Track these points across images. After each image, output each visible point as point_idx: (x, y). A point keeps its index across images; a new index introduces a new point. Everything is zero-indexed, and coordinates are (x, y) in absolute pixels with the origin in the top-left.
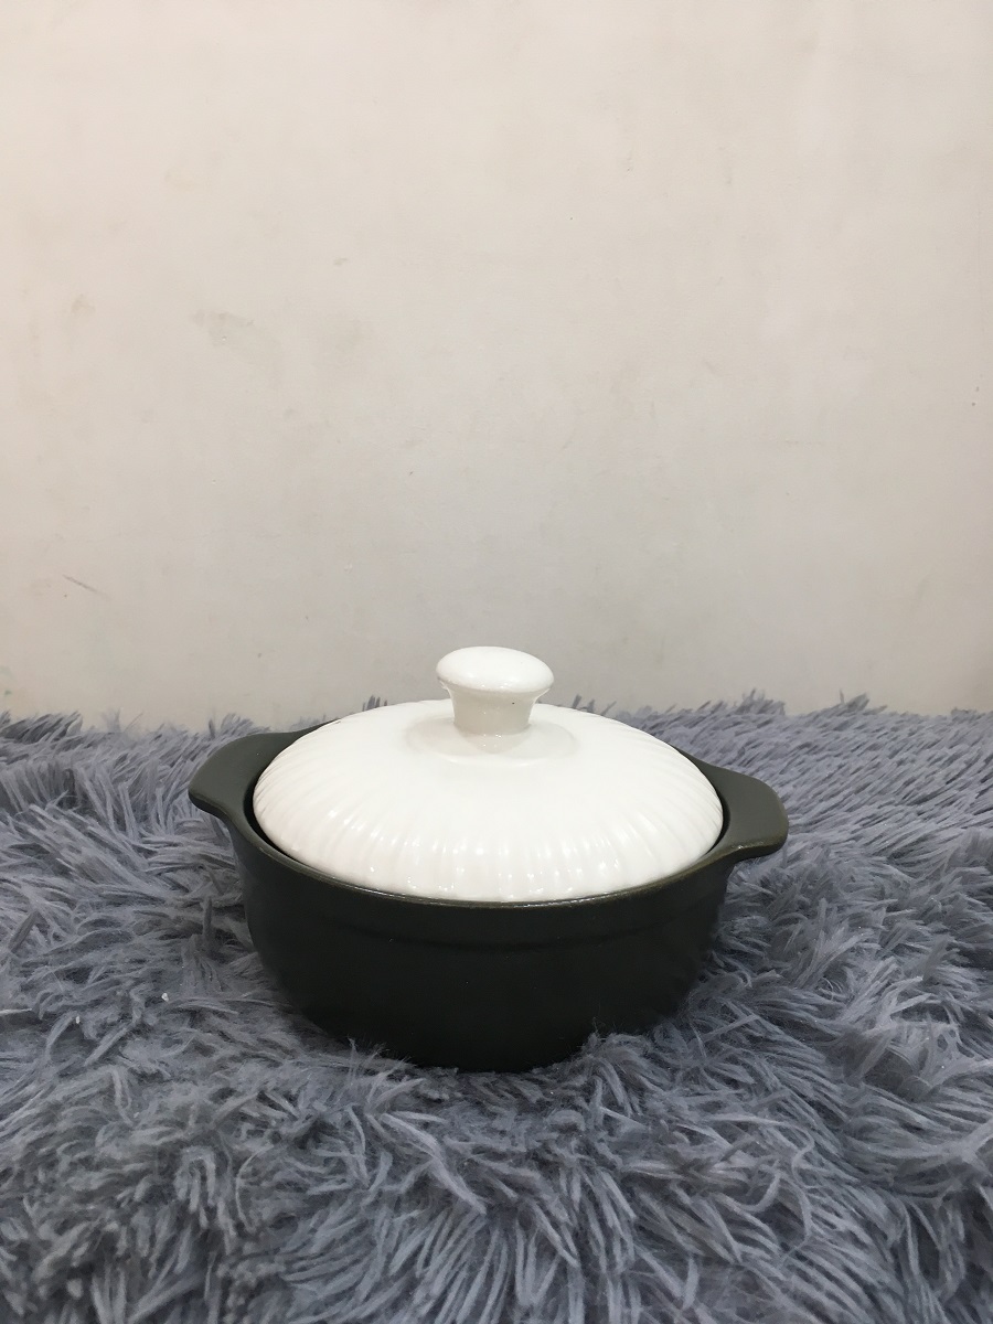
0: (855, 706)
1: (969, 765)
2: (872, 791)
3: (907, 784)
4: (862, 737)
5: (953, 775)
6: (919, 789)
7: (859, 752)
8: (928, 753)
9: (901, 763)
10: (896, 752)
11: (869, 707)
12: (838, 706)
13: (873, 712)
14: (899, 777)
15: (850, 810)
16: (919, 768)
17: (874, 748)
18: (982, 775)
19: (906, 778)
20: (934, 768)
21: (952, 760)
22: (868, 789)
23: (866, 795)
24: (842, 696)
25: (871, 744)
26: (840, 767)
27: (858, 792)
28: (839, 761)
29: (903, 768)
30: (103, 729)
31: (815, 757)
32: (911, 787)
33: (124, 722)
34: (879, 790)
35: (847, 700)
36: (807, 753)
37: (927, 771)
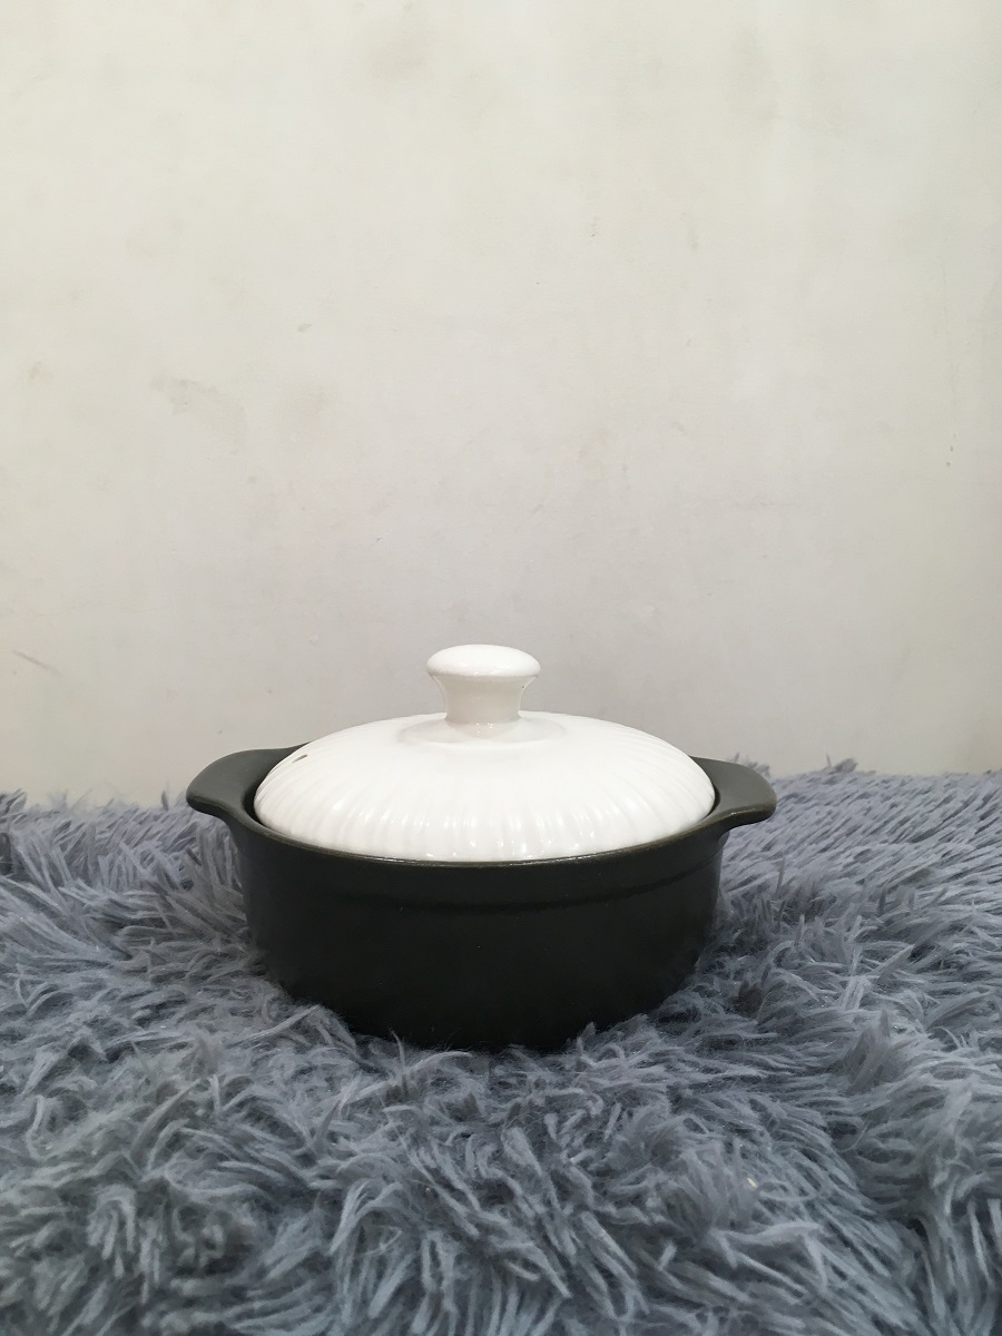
0: (845, 768)
1: (966, 804)
2: (864, 832)
3: (902, 823)
4: (852, 788)
5: (948, 814)
6: (914, 828)
7: (849, 800)
8: (921, 797)
9: (893, 806)
10: (888, 798)
12: (826, 768)
13: (862, 774)
14: (892, 818)
16: (914, 808)
17: (864, 796)
18: (981, 812)
19: (901, 818)
20: (930, 807)
21: (946, 801)
22: (860, 830)
23: (858, 836)
24: (828, 759)
25: (861, 793)
26: (829, 813)
27: (848, 835)
28: (829, 808)
29: (895, 810)
30: (47, 806)
31: (803, 806)
32: (906, 825)
33: (70, 802)
34: (870, 830)
35: (835, 763)
36: (796, 803)
37: (922, 809)
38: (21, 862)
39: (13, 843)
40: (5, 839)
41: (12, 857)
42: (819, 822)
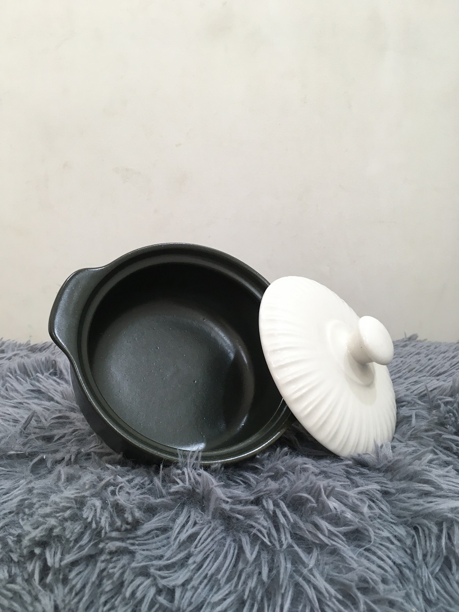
0: (412, 338)
2: (416, 371)
3: (433, 368)
4: (413, 350)
5: (453, 364)
6: (438, 369)
7: (410, 356)
8: (443, 355)
9: (430, 359)
10: (428, 355)
11: (418, 339)
12: (403, 339)
13: (420, 341)
14: (429, 365)
15: (406, 379)
16: (438, 361)
17: (418, 354)
19: (432, 365)
20: (446, 360)
21: (453, 358)
22: (414, 370)
23: (413, 373)
24: (405, 334)
25: (416, 352)
26: (402, 362)
27: (409, 372)
28: (402, 359)
29: (431, 361)
32: (434, 369)
34: (419, 370)
35: (408, 336)
37: (442, 362)
38: (61, 372)
39: (58, 364)
40: (54, 362)
41: (57, 369)
42: (397, 365)
